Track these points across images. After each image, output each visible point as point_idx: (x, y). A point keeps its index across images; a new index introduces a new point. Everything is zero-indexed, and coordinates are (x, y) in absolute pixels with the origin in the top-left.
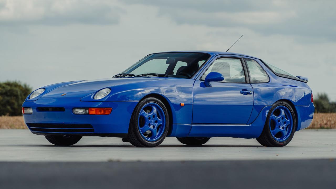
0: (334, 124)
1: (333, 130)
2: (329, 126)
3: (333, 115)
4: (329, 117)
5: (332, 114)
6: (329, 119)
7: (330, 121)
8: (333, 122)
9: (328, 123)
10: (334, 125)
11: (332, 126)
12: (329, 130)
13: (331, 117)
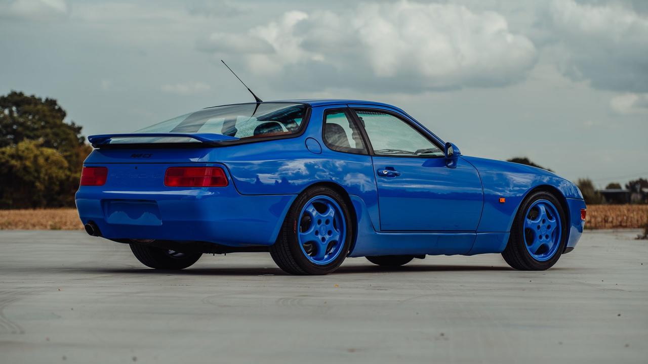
0: (602, 222)
1: (600, 231)
2: (593, 225)
3: (599, 208)
4: (594, 212)
5: (597, 206)
6: (593, 214)
7: (595, 217)
8: (599, 219)
9: (593, 220)
10: (600, 224)
11: (598, 225)
12: (594, 231)
13: (597, 210)
